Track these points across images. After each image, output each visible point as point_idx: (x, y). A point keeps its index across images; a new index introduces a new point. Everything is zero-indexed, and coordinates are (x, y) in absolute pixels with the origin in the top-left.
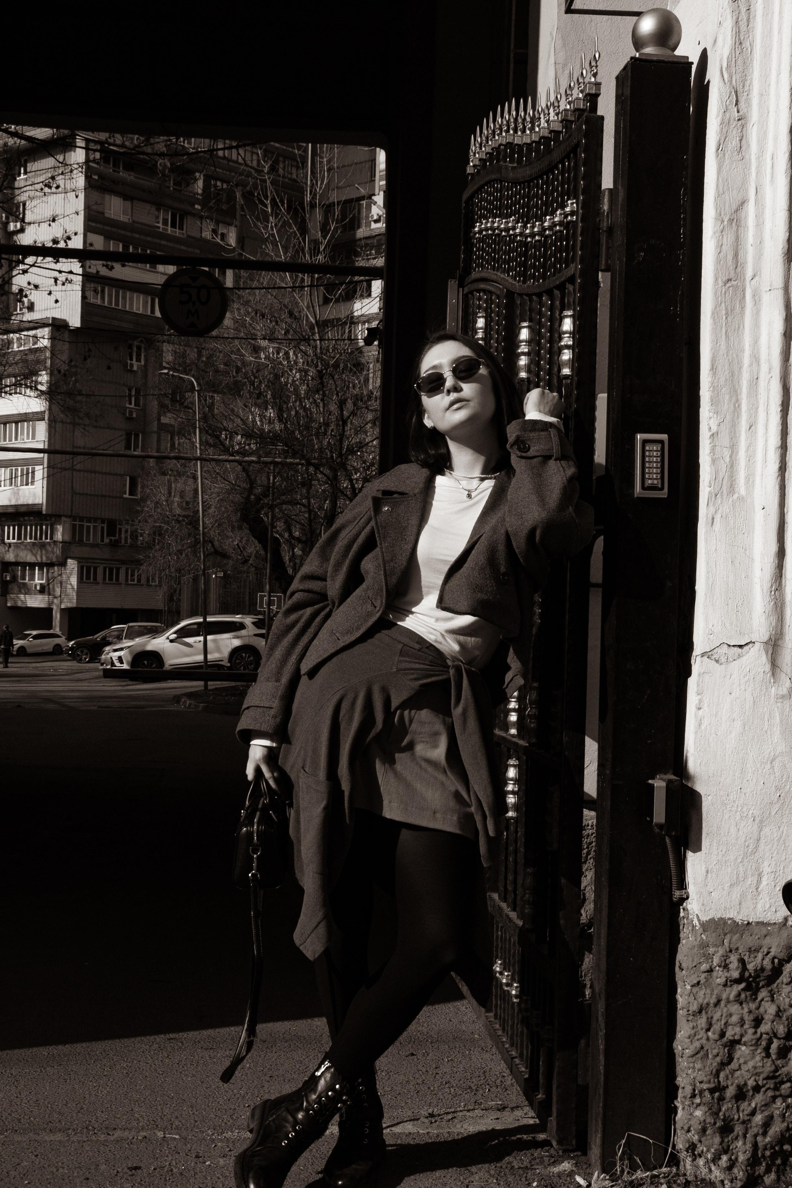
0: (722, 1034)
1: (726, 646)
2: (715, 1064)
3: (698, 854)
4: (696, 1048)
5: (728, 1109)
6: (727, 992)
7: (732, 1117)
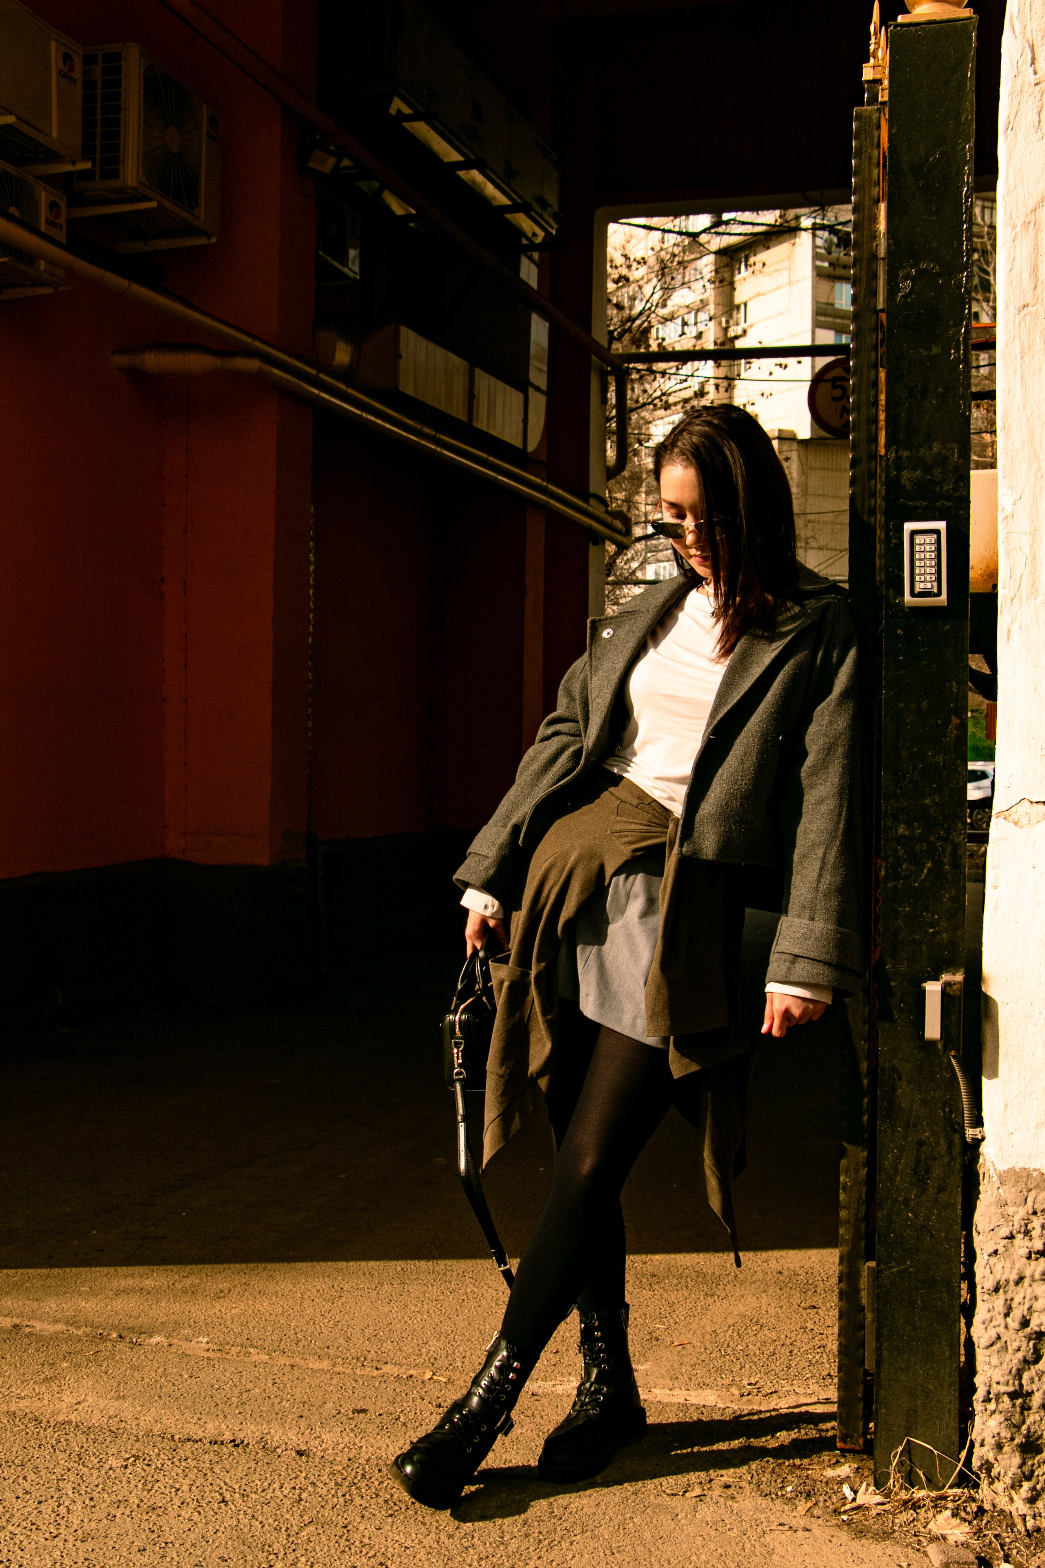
0: (1025, 1323)
1: (1028, 803)
2: (1015, 1361)
3: (994, 1081)
4: (991, 1337)
5: (1035, 1423)
6: (1032, 1267)
7: (1039, 1433)
